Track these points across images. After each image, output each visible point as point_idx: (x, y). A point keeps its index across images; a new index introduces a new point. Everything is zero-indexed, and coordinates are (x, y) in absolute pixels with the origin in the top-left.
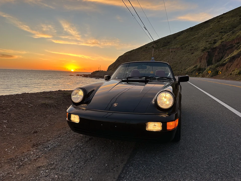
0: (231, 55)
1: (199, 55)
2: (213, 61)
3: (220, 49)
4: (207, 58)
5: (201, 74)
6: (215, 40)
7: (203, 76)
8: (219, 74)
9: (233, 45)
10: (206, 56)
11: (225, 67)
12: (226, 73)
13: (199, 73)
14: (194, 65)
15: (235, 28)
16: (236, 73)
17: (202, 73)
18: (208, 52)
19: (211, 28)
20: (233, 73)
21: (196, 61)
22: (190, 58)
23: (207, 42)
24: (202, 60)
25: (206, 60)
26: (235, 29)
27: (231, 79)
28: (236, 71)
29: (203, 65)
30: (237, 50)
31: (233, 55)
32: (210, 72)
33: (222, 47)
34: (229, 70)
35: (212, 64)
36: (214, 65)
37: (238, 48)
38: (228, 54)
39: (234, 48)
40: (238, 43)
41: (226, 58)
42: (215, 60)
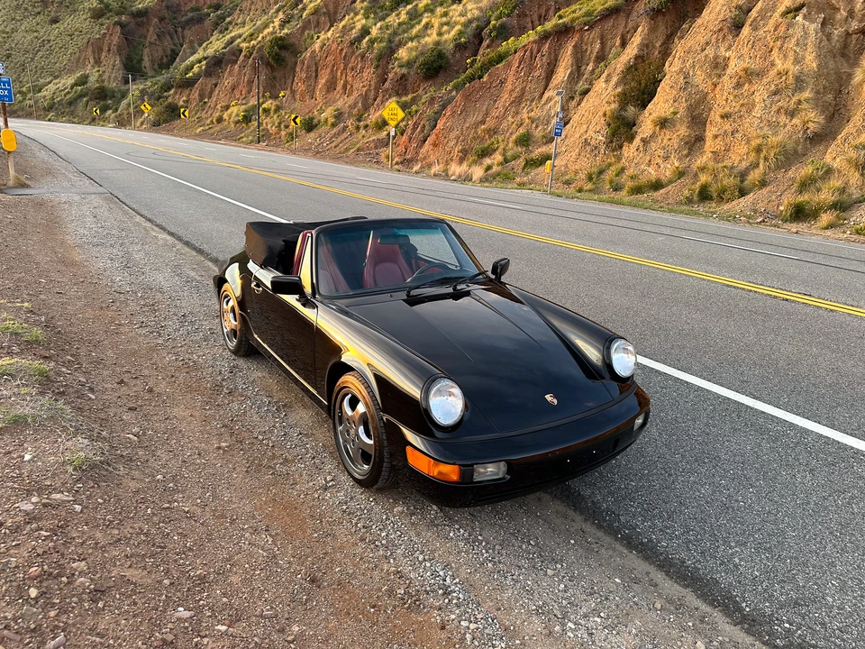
0: (205, 49)
1: (84, 31)
2: (146, 63)
3: (162, 19)
4: (120, 49)
5: (110, 112)
7: (122, 123)
8: (182, 116)
9: (202, 12)
10: (115, 40)
11: (195, 94)
12: (204, 115)
13: (104, 110)
14: (71, 71)
16: (236, 119)
17: (117, 110)
18: (119, 23)
20: (225, 116)
21: (79, 58)
22: (49, 41)
24: (104, 54)
25: (118, 59)
27: (226, 138)
28: (234, 110)
29: (110, 77)
30: (221, 32)
31: (210, 52)
32: (146, 108)
33: (165, 13)
34: (211, 103)
35: (144, 76)
36: (154, 80)
37: (220, 25)
38: (191, 42)
39: (207, 22)
40: (217, 7)
41: (192, 59)
42: (153, 62)
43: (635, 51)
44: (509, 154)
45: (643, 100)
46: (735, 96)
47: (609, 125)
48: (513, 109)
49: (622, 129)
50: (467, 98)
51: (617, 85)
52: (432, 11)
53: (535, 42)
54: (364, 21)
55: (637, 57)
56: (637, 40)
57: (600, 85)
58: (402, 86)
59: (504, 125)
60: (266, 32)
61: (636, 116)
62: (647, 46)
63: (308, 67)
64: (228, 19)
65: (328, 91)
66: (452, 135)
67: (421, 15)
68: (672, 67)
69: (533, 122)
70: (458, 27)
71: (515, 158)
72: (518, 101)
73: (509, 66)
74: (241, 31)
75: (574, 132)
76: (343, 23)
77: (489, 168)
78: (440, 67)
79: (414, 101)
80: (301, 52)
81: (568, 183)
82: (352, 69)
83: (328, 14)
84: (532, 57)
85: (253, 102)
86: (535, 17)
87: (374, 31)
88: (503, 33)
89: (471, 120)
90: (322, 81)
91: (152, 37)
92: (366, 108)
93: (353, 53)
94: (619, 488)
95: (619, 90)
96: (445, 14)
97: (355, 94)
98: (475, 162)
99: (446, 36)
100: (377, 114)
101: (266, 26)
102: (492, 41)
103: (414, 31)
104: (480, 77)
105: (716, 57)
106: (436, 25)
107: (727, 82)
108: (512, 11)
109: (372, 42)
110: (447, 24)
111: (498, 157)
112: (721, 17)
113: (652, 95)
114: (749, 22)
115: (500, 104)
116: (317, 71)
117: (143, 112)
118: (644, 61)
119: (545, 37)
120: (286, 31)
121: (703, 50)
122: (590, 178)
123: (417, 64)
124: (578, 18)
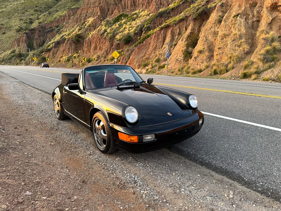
0: (54, 40)
1: (14, 36)
2: (35, 45)
3: (40, 31)
4: (26, 41)
5: (23, 61)
6: (31, 19)
7: (27, 64)
8: (47, 61)
9: (53, 28)
10: (24, 38)
11: (51, 53)
12: (54, 60)
13: (21, 60)
14: (10, 49)
15: (51, 8)
16: (65, 60)
17: (25, 60)
18: (26, 34)
19: (23, 3)
20: (61, 60)
21: (12, 45)
22: (2, 40)
23: (21, 20)
24: (20, 43)
25: (25, 44)
26: (51, 10)
27: (62, 66)
28: (64, 58)
29: (23, 50)
30: (59, 34)
31: (56, 40)
32: (35, 59)
33: (41, 29)
34: (57, 56)
35: (34, 49)
36: (37, 50)
37: (59, 32)
38: (50, 38)
39: (54, 31)
40: (58, 27)
41: (50, 43)
42: (37, 45)
43: (190, 31)
44: (153, 65)
45: (193, 46)
46: (222, 42)
47: (184, 54)
48: (154, 51)
49: (188, 55)
50: (139, 49)
51: (185, 42)
52: (126, 24)
53: (159, 30)
54: (105, 28)
55: (190, 33)
56: (190, 28)
57: (180, 42)
58: (118, 47)
59: (151, 56)
60: (73, 33)
61: (192, 51)
62: (193, 29)
63: (88, 43)
64: (61, 30)
65: (95, 50)
66: (135, 61)
67: (123, 25)
68: (202, 35)
69: (160, 55)
70: (135, 28)
71: (155, 66)
72: (155, 49)
73: (151, 38)
74: (65, 33)
75: (173, 57)
76: (98, 29)
77: (147, 70)
78: (130, 40)
79: (122, 51)
80: (85, 39)
81: (172, 72)
82: (102, 43)
83: (93, 26)
84: (158, 35)
85: (70, 55)
86: (158, 24)
87: (108, 31)
88: (149, 29)
89: (141, 56)
90: (92, 47)
91: (36, 37)
92: (107, 54)
93: (102, 38)
94: (196, 147)
95: (186, 43)
96: (130, 24)
97: (103, 50)
98: (143, 68)
99: (131, 31)
100: (111, 56)
101: (74, 31)
102: (146, 32)
103: (121, 30)
104: (143, 42)
105: (215, 31)
106: (128, 28)
107: (219, 38)
108: (151, 22)
109: (108, 34)
110: (131, 27)
111: (150, 66)
112: (215, 19)
113: (196, 44)
114: (223, 20)
115: (149, 50)
116: (90, 44)
117: (34, 60)
118: (193, 34)
119: (162, 29)
120: (80, 32)
121: (210, 29)
122: (179, 71)
123: (123, 40)
124: (171, 23)
